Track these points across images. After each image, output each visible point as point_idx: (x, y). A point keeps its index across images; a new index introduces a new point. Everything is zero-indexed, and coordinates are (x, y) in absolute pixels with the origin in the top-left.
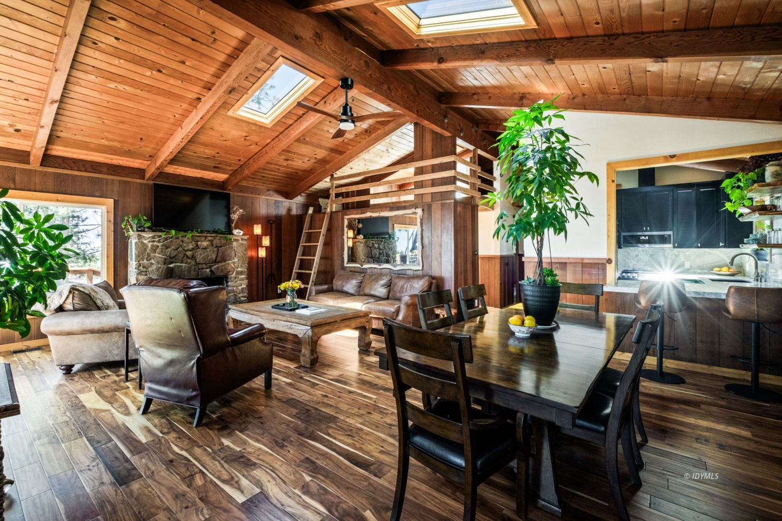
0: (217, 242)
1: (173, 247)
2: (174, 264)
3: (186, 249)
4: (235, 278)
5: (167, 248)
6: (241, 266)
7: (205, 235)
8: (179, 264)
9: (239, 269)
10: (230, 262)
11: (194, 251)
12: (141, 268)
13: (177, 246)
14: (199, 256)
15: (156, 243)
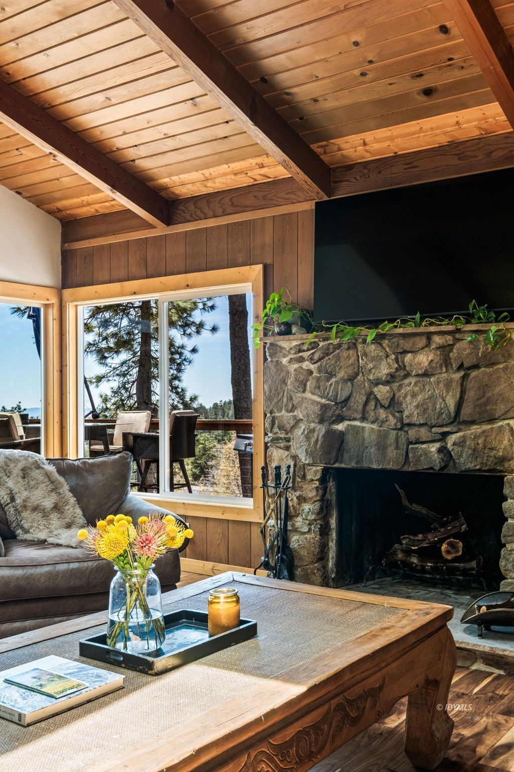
0: (462, 349)
1: (341, 374)
2: (347, 423)
3: (371, 377)
5: (331, 375)
7: (421, 329)
8: (357, 423)
11: (395, 385)
12: (276, 429)
13: (350, 371)
14: (409, 397)
15: (306, 365)
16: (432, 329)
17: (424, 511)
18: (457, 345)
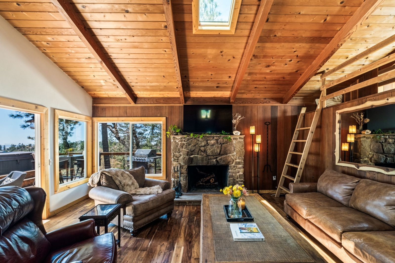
0: (220, 140)
1: (193, 145)
2: (193, 156)
3: (200, 145)
4: (234, 166)
5: (190, 145)
6: (239, 158)
7: (212, 136)
8: (196, 155)
9: (238, 160)
10: (230, 155)
11: (206, 147)
12: (175, 157)
13: (195, 144)
14: (209, 150)
15: (183, 142)
16: (215, 136)
17: (203, 173)
18: (220, 139)
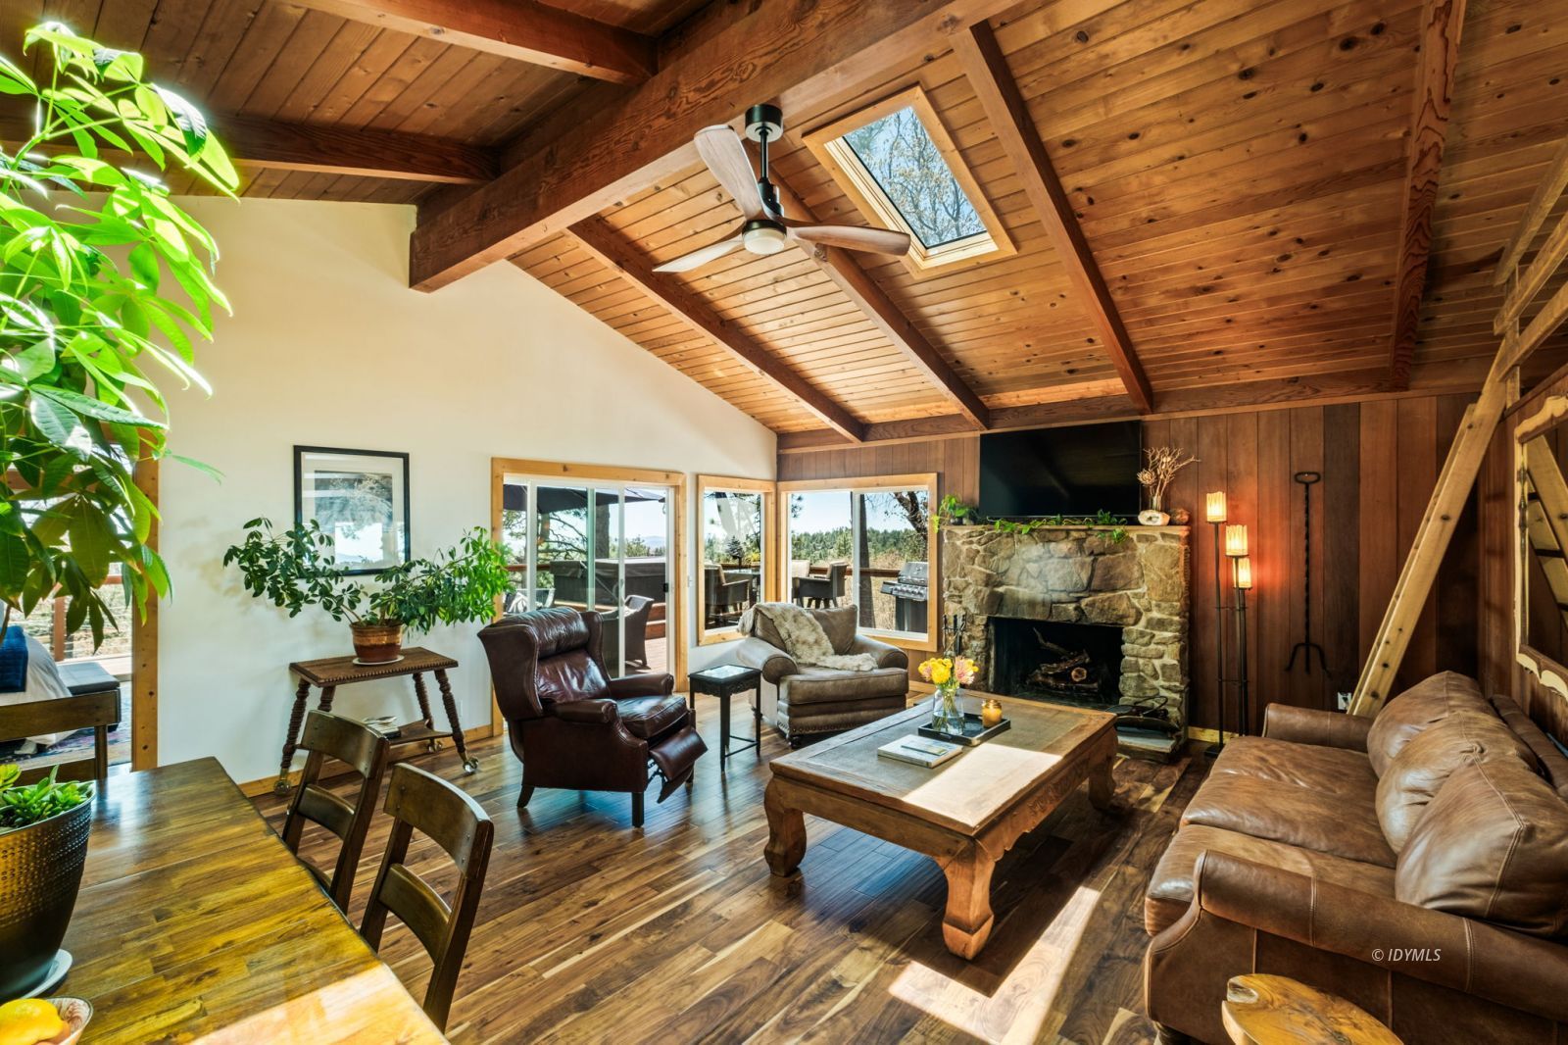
0: (1093, 541)
2: (1005, 587)
3: (1024, 557)
4: (1142, 634)
5: (993, 554)
6: (1158, 606)
7: (1063, 527)
8: (1013, 587)
9: (1156, 614)
10: (1129, 592)
11: (1042, 563)
12: (951, 589)
13: (1009, 552)
14: (1052, 572)
15: (975, 546)
16: (1071, 527)
17: (1056, 647)
18: (1090, 539)
